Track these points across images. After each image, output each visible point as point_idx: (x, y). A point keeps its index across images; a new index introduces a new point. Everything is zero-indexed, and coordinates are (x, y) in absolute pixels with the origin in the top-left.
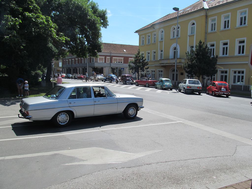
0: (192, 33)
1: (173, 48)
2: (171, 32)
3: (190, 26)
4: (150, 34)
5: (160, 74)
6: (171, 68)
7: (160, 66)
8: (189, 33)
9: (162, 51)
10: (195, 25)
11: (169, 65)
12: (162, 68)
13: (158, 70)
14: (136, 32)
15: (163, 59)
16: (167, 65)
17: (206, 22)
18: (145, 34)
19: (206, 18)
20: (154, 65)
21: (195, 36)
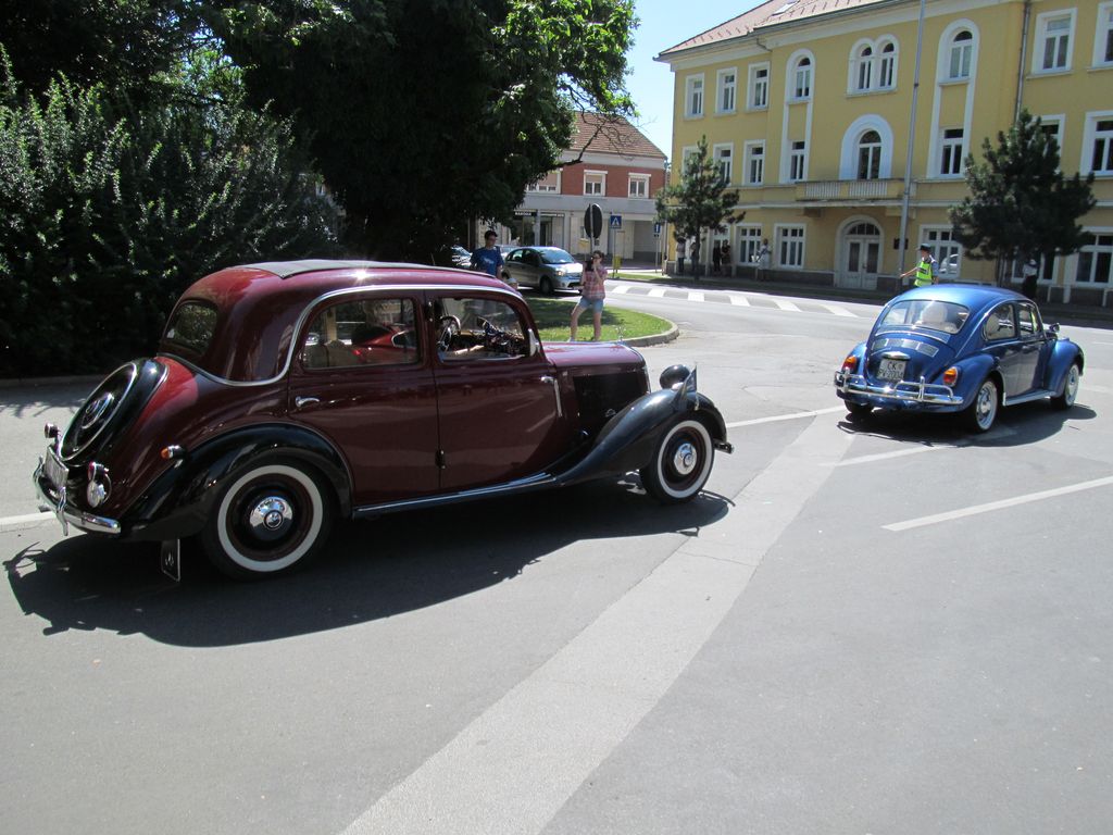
0: (956, 76)
1: (858, 136)
2: (851, 66)
3: (946, 43)
4: (735, 68)
5: (785, 244)
6: (848, 221)
7: (798, 209)
8: (942, 73)
9: (800, 145)
10: (974, 42)
11: (846, 205)
12: (806, 217)
13: (777, 225)
14: (663, 57)
15: (805, 179)
16: (835, 204)
17: (1024, 30)
18: (709, 69)
19: (1025, 12)
20: (756, 203)
21: (970, 91)
